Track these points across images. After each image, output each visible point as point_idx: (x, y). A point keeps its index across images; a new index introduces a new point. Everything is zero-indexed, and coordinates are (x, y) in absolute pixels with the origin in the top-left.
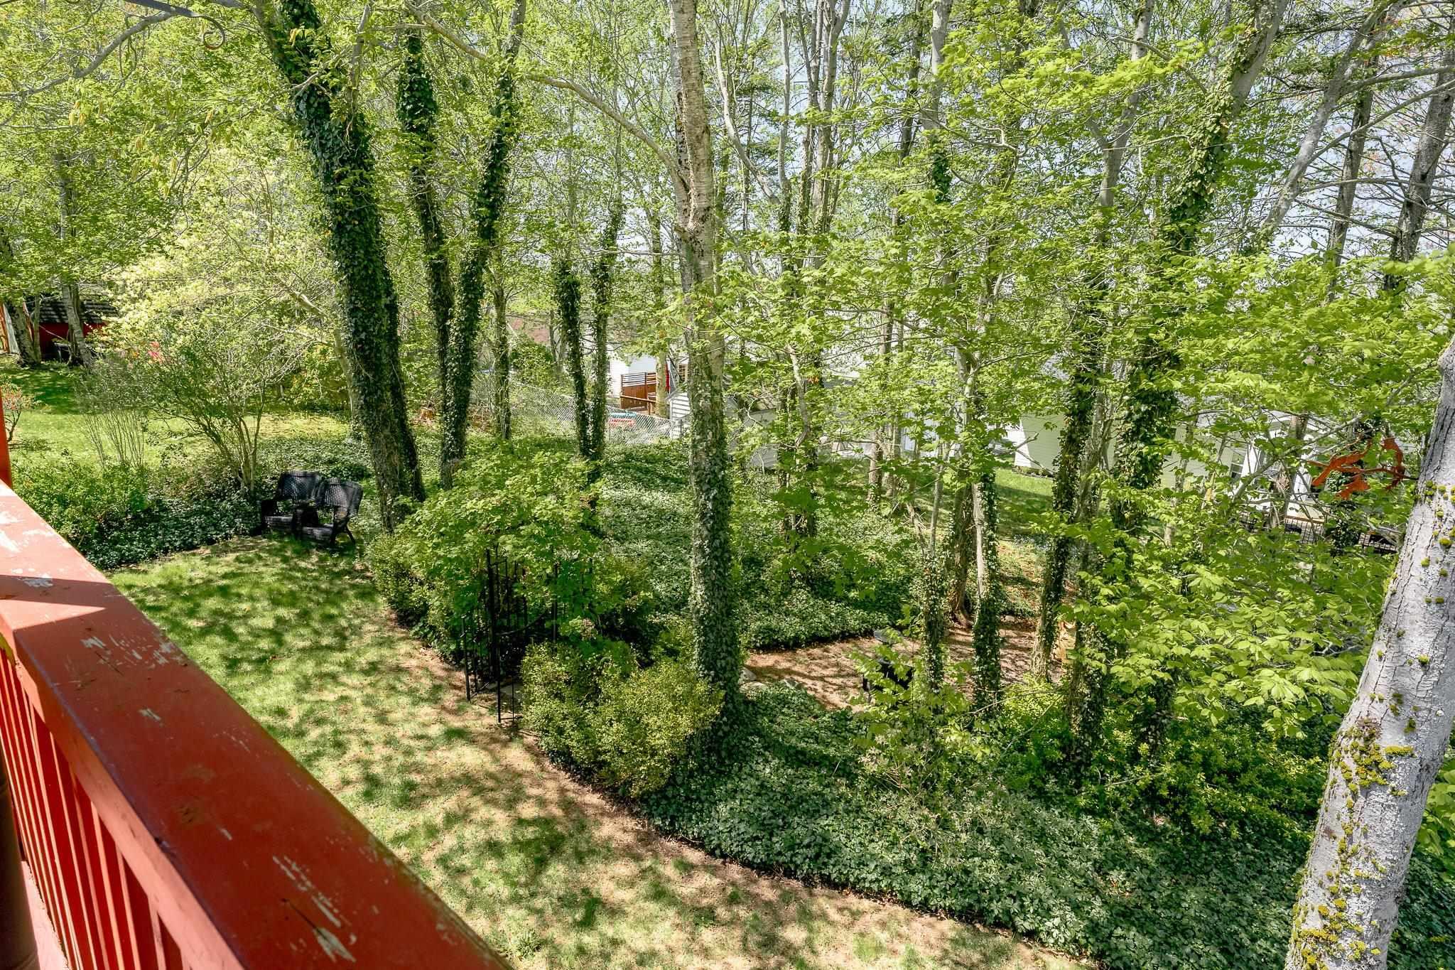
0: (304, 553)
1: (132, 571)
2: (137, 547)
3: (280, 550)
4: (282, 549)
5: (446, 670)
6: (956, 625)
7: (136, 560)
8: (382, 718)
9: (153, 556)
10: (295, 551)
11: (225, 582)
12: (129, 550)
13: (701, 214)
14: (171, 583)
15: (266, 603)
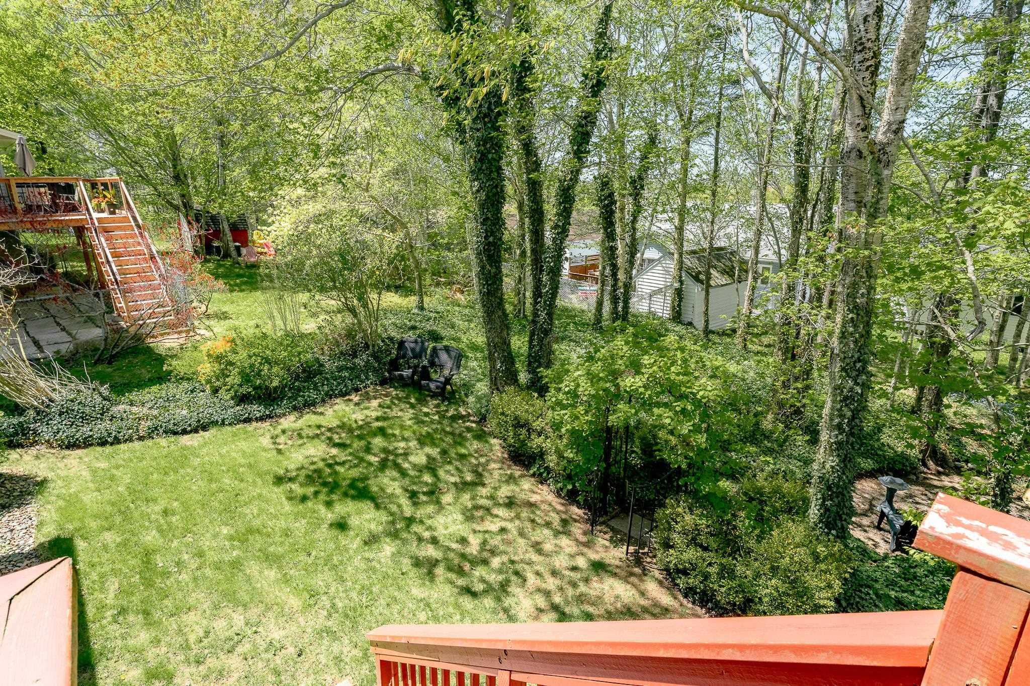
0: (422, 401)
1: (315, 413)
2: (313, 395)
3: (406, 398)
4: (408, 397)
5: (563, 504)
6: (926, 470)
7: (314, 404)
8: (537, 547)
9: (323, 401)
10: (417, 399)
11: (379, 424)
12: (309, 397)
13: (894, 127)
14: (344, 423)
15: (415, 443)
